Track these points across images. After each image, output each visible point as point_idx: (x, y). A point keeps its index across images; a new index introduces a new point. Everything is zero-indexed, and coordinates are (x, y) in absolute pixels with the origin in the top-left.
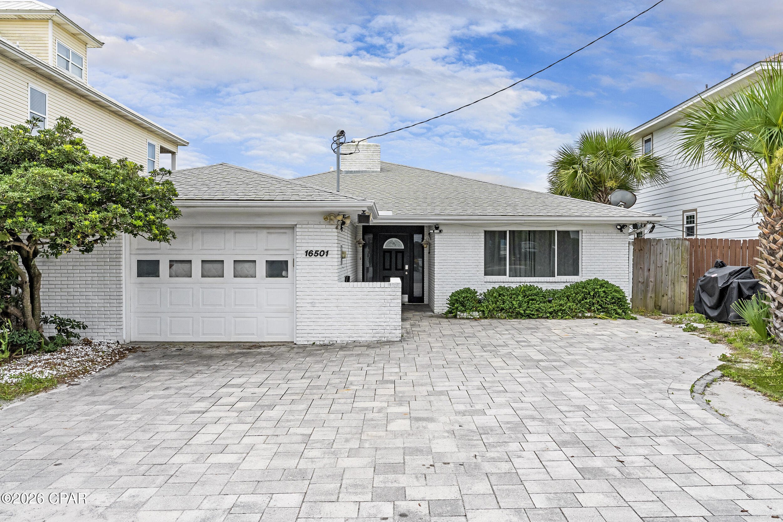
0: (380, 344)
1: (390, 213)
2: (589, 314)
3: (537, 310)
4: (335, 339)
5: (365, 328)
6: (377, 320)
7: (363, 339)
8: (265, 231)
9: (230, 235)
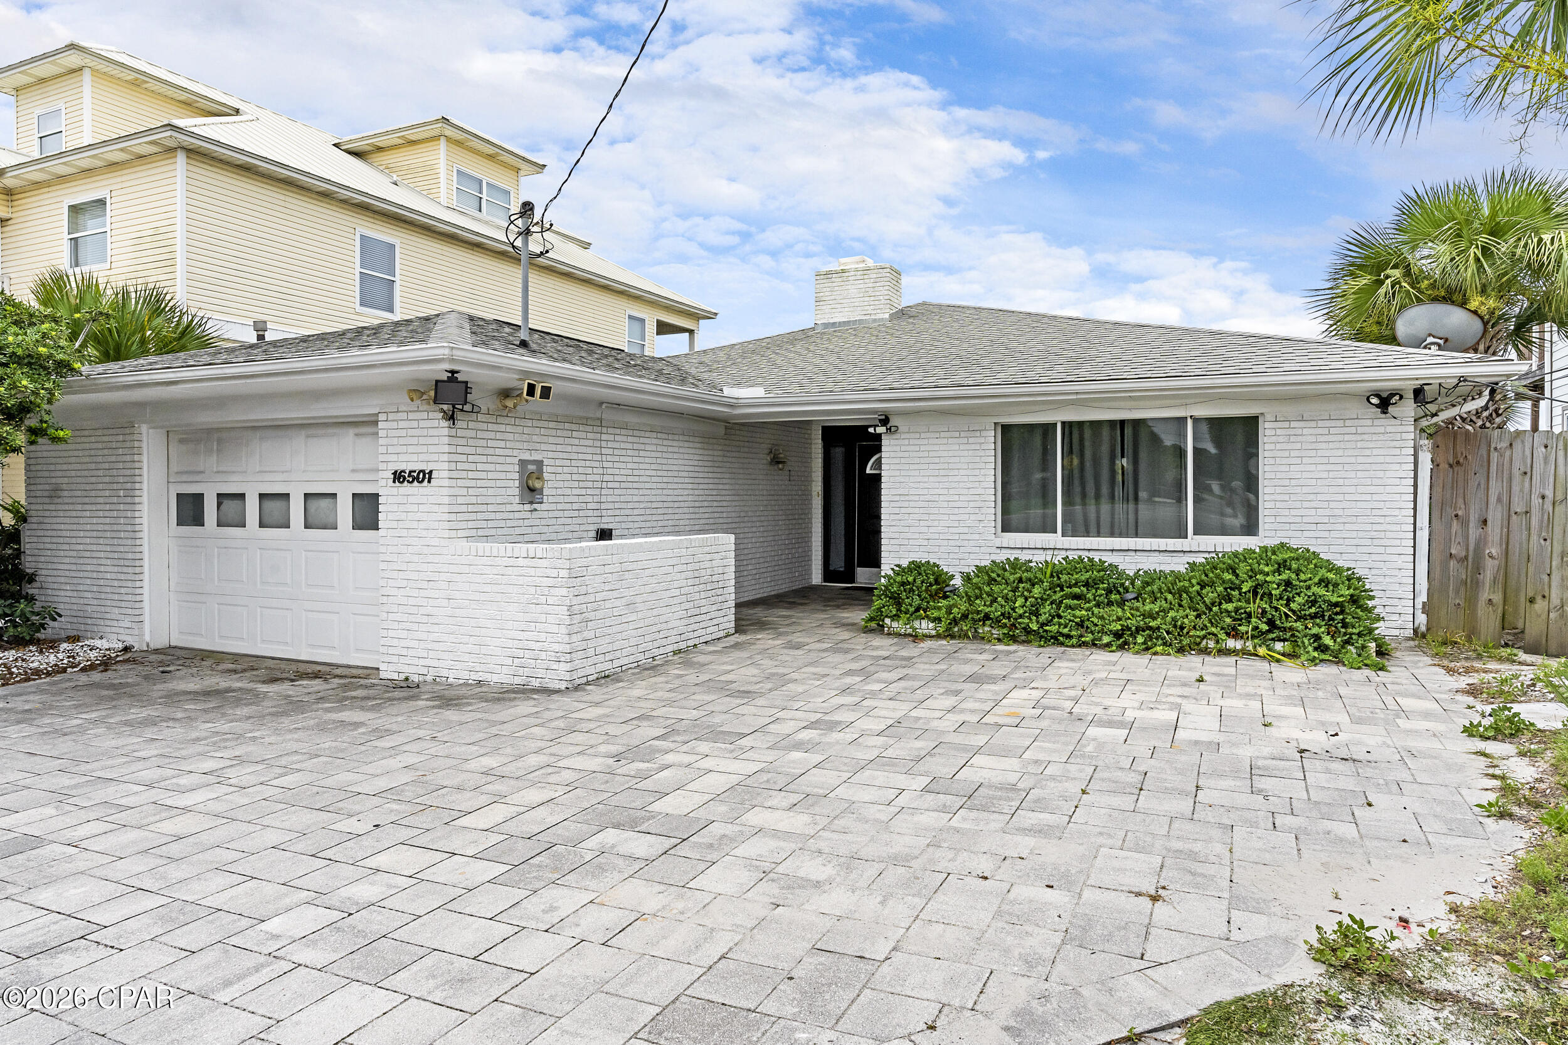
0: (524, 692)
1: (758, 392)
2: (1231, 643)
3: (1081, 625)
4: (445, 673)
5: (498, 651)
6: (522, 635)
7: (495, 678)
8: (352, 431)
9: (299, 441)
